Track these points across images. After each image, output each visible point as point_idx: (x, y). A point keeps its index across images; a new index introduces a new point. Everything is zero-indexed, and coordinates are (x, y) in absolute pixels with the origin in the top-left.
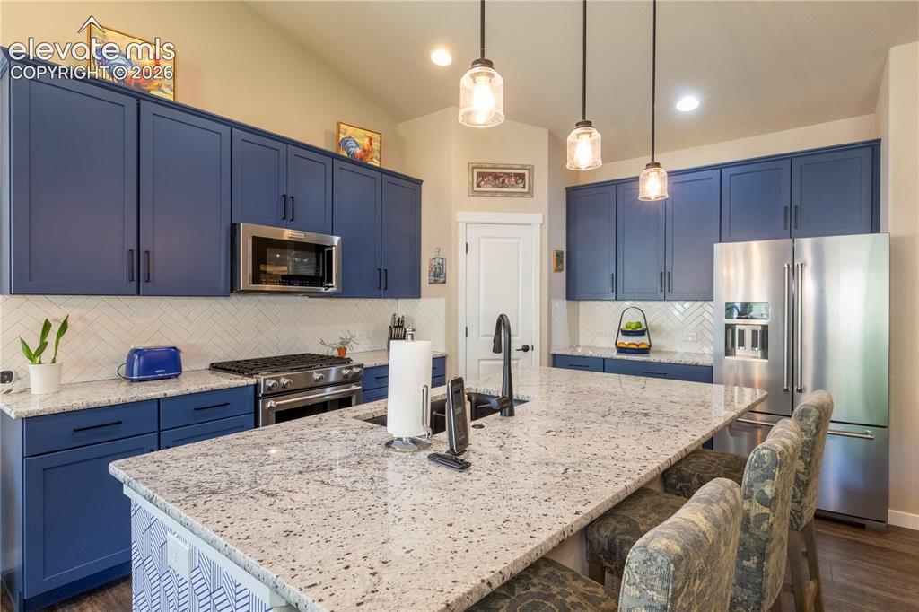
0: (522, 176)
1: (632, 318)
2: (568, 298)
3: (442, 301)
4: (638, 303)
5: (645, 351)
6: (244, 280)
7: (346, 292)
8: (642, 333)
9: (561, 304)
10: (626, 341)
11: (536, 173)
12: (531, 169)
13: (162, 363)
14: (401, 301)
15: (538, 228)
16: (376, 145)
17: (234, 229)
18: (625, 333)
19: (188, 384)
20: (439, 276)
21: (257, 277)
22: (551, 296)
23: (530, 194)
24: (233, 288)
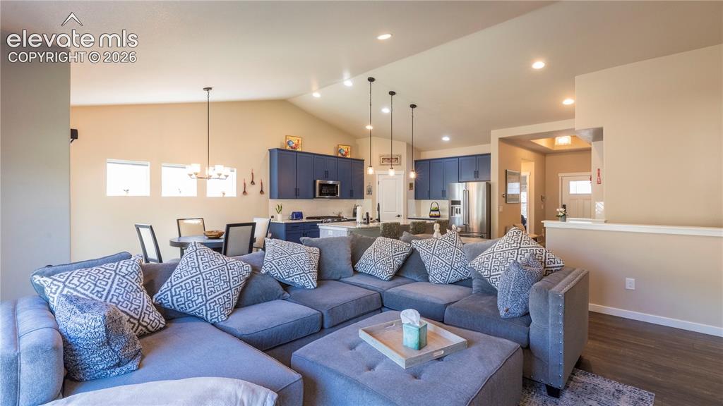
0: (397, 159)
1: (435, 206)
2: (415, 199)
3: (371, 200)
4: (436, 201)
5: (439, 216)
6: (317, 195)
7: (342, 197)
8: (438, 210)
9: (413, 201)
10: (433, 213)
11: (402, 157)
12: (400, 156)
13: (299, 215)
14: (357, 200)
15: (402, 176)
16: (349, 150)
17: (315, 182)
18: (432, 211)
19: (304, 220)
20: (370, 192)
21: (321, 194)
22: (408, 198)
23: (400, 164)
24: (314, 197)
